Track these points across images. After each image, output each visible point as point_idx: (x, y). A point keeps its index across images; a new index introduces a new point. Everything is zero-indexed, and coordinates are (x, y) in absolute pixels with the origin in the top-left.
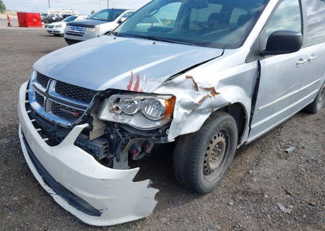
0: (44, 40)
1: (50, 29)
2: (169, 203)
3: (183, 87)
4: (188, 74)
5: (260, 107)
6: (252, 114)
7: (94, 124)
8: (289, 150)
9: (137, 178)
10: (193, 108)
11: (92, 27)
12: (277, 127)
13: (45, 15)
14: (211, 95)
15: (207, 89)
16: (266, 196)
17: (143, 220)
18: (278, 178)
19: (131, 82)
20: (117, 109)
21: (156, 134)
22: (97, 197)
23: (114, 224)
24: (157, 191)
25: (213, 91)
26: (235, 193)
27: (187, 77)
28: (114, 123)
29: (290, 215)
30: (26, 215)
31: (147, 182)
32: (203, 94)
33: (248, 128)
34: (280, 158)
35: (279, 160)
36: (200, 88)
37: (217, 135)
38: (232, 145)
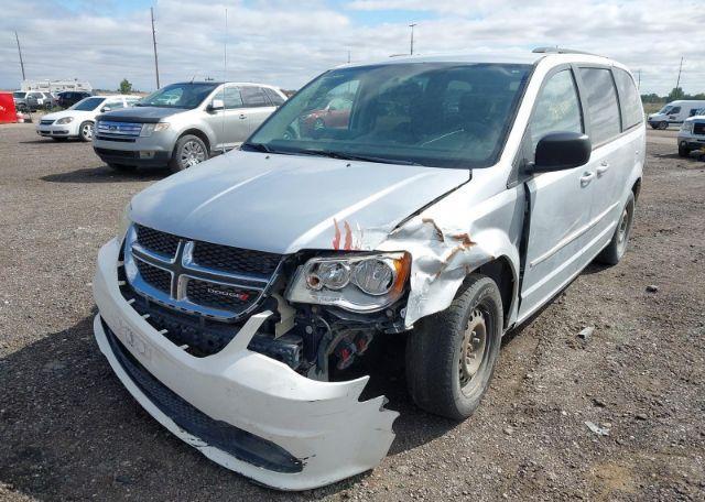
0: (36, 151)
1: (45, 128)
2: (404, 441)
3: (420, 237)
4: (426, 214)
5: (532, 260)
6: (522, 273)
7: (280, 310)
8: (586, 332)
9: (366, 395)
10: (438, 271)
11: (155, 121)
12: (557, 296)
13: (22, 95)
14: (463, 247)
15: (457, 238)
16: (564, 413)
17: (369, 472)
18: (576, 381)
19: (338, 236)
20: (317, 281)
21: (381, 320)
22: (302, 434)
23: (326, 483)
24: (396, 414)
25: (466, 240)
26: (512, 413)
27: (425, 221)
28: (310, 305)
29: (608, 438)
30: (158, 489)
31: (380, 399)
32: (451, 246)
33: (517, 299)
34: (573, 347)
35: (572, 352)
36: (447, 236)
37: (473, 314)
38: (495, 330)
